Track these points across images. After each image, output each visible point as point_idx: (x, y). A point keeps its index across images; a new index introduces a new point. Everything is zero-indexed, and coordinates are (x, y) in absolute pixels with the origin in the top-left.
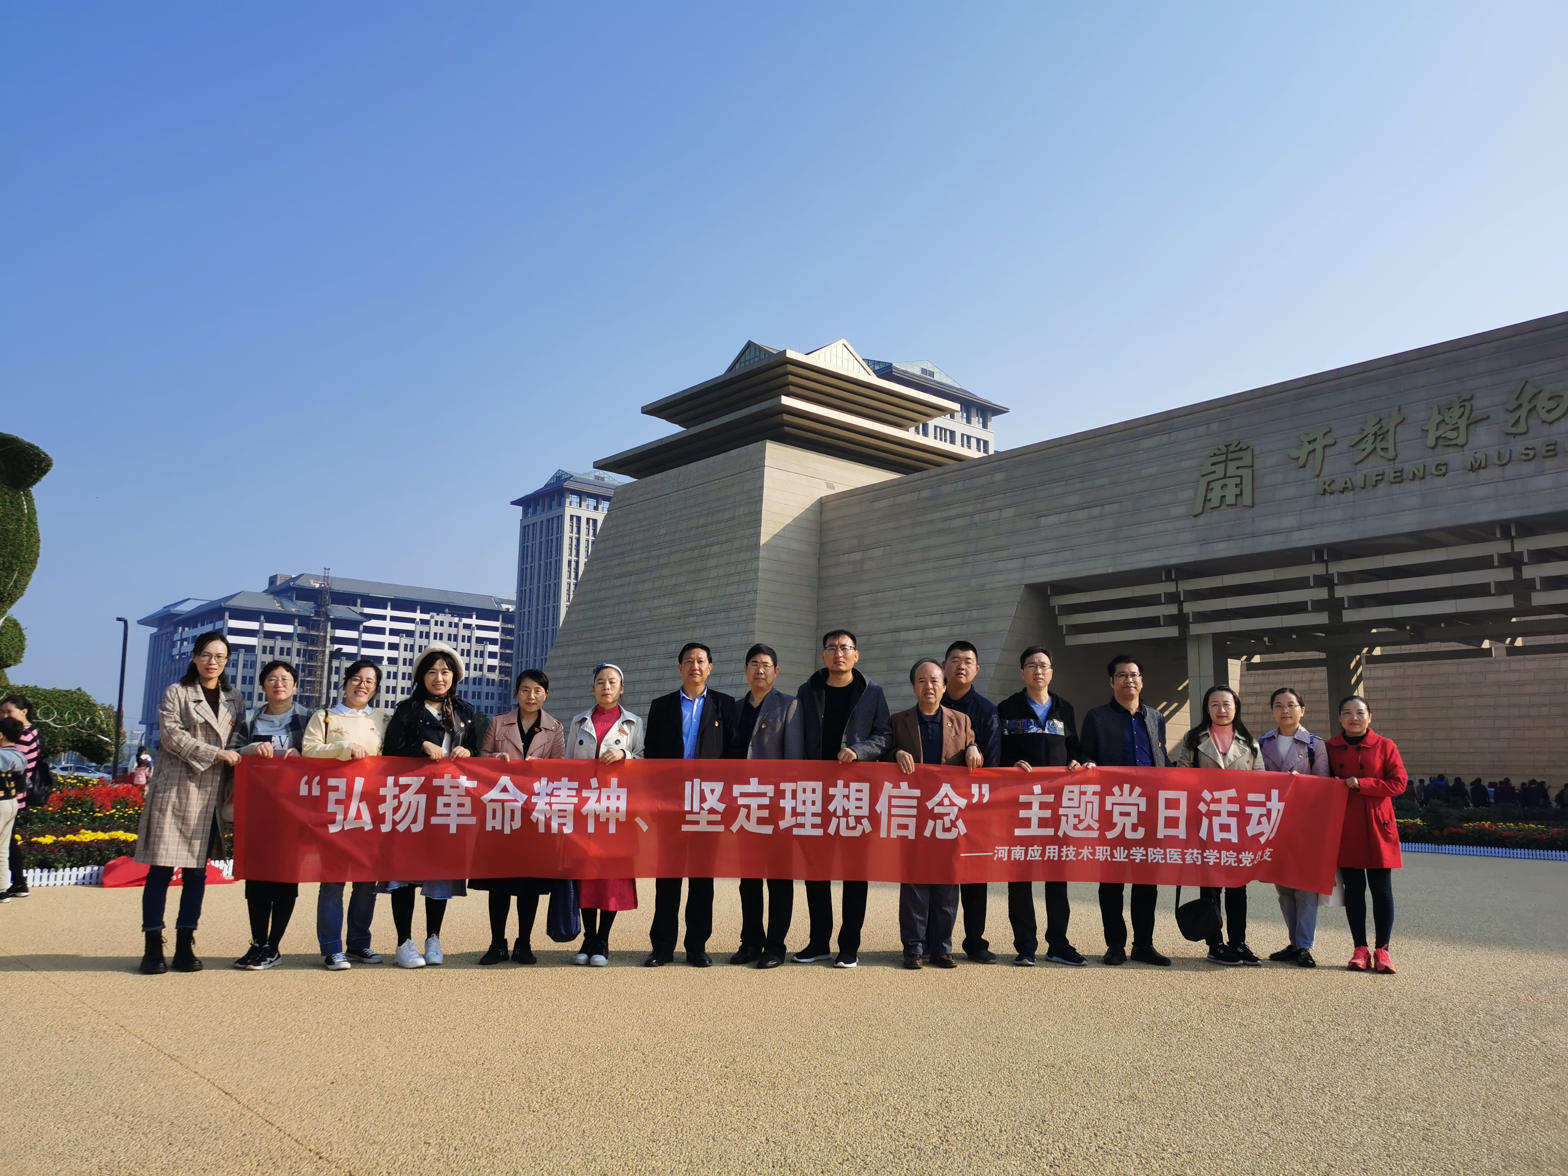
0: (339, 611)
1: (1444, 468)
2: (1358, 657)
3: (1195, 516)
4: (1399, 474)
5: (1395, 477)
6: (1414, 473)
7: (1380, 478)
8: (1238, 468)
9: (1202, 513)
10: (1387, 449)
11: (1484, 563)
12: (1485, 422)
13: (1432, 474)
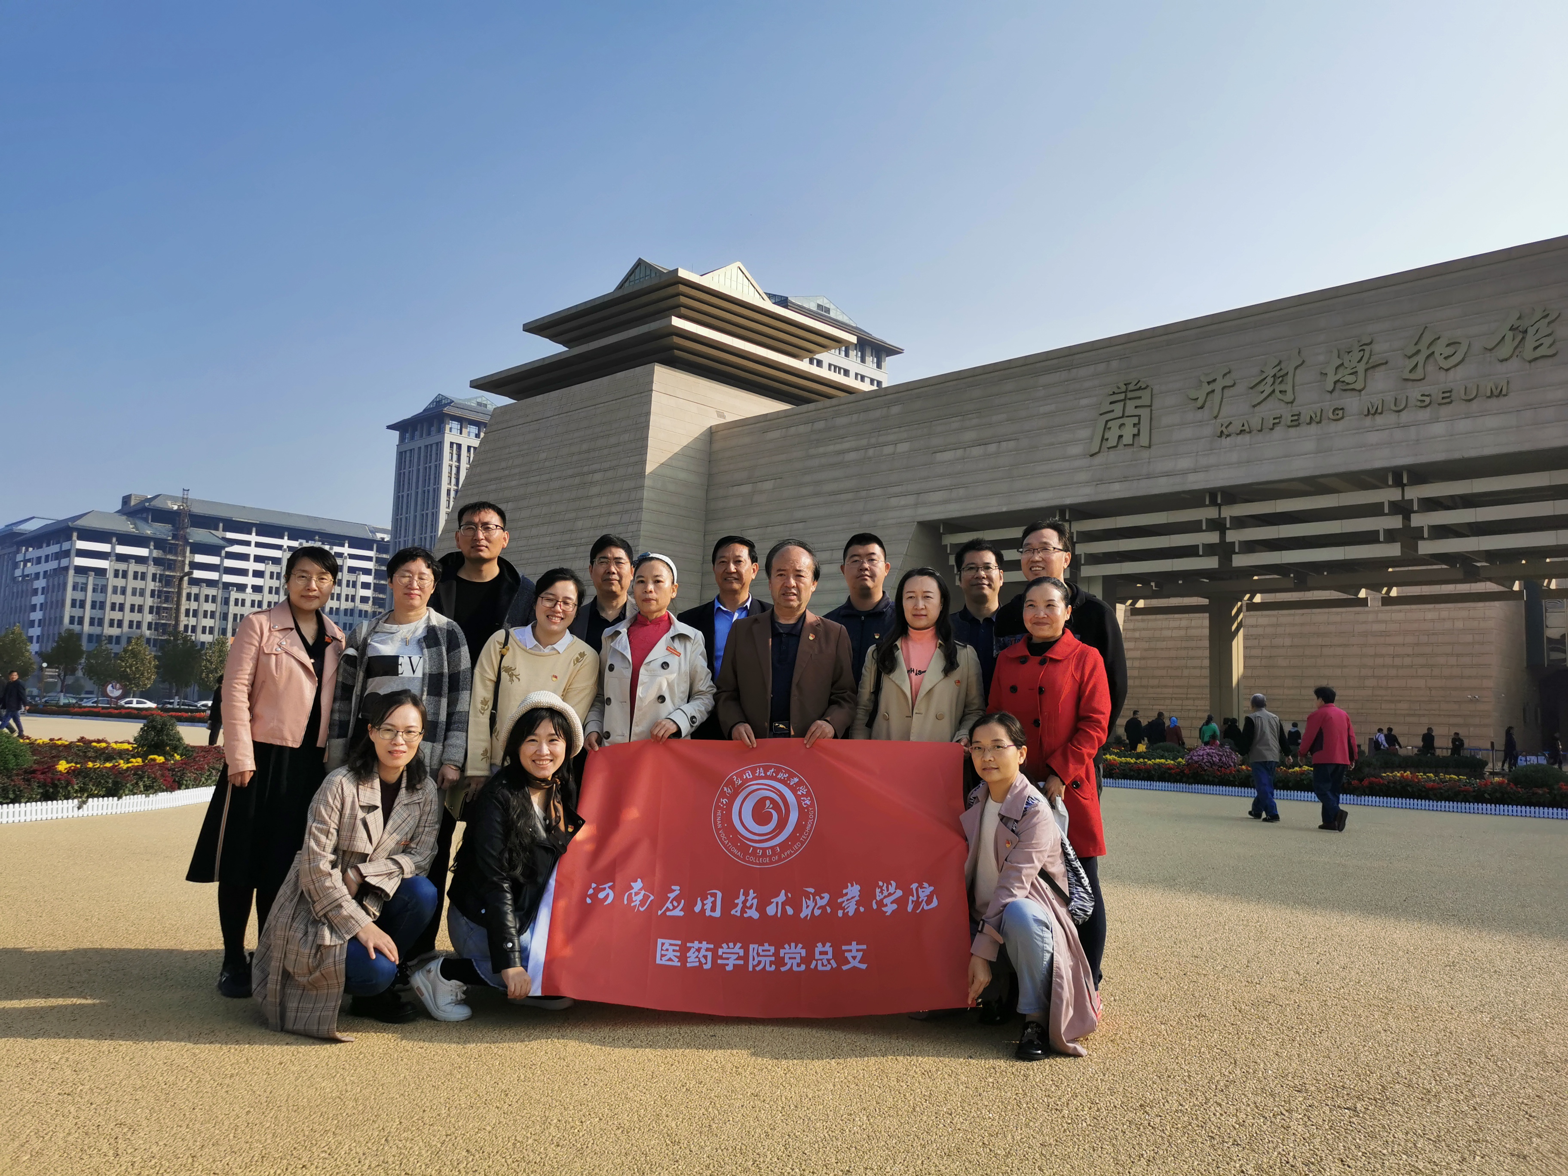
0: (199, 535)
1: (1340, 412)
2: (1239, 604)
3: (1092, 455)
4: (1296, 418)
5: (1292, 421)
6: (1311, 417)
7: (1277, 421)
8: (1136, 407)
9: (1099, 452)
10: (1286, 391)
11: (1374, 510)
12: (1383, 367)
13: (1329, 419)
